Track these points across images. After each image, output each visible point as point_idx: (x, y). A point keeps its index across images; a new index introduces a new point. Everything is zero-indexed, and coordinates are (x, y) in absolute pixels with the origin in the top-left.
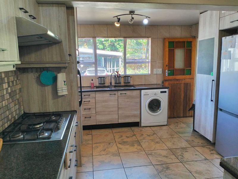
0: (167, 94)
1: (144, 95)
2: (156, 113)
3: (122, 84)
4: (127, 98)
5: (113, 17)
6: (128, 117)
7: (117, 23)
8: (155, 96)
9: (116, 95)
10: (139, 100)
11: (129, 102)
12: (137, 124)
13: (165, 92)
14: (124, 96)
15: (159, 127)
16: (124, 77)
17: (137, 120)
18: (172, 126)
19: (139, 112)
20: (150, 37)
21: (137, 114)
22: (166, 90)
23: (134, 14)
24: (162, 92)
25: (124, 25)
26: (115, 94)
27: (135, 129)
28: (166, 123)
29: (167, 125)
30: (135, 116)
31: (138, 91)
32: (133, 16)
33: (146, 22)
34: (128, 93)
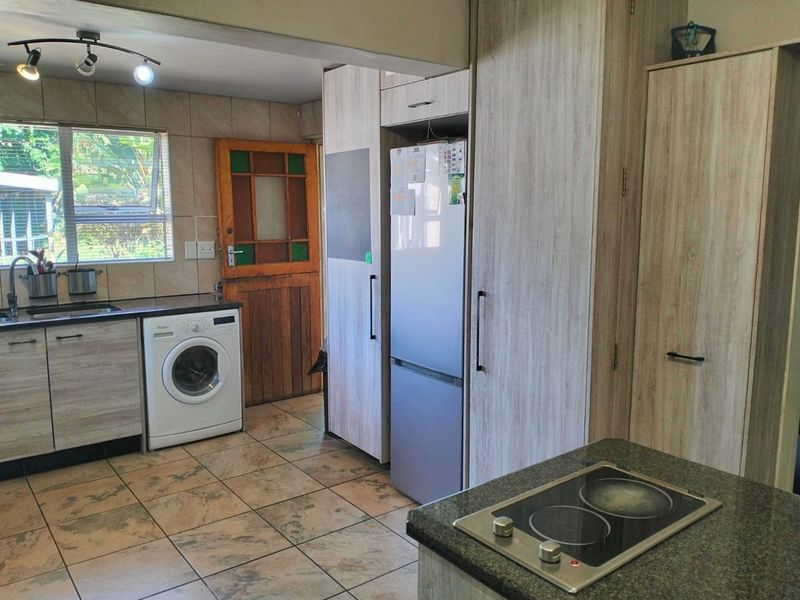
0: (236, 326)
1: (156, 335)
2: (202, 394)
3: (64, 298)
4: (87, 354)
5: (9, 44)
6: (98, 421)
7: (26, 68)
8: (195, 334)
9: (40, 347)
10: (135, 354)
11: (94, 366)
12: (132, 445)
13: (231, 319)
14: (74, 345)
15: (215, 443)
16: (70, 271)
17: (133, 429)
18: (261, 432)
19: (137, 400)
20: (164, 131)
21: (131, 406)
22: (234, 313)
23: (96, 43)
24: (218, 321)
25: (58, 77)
26: (34, 341)
27: (128, 463)
28: (238, 425)
29: (241, 431)
30: (123, 416)
31: (132, 324)
32: (94, 49)
33: (144, 75)
34: (90, 332)
